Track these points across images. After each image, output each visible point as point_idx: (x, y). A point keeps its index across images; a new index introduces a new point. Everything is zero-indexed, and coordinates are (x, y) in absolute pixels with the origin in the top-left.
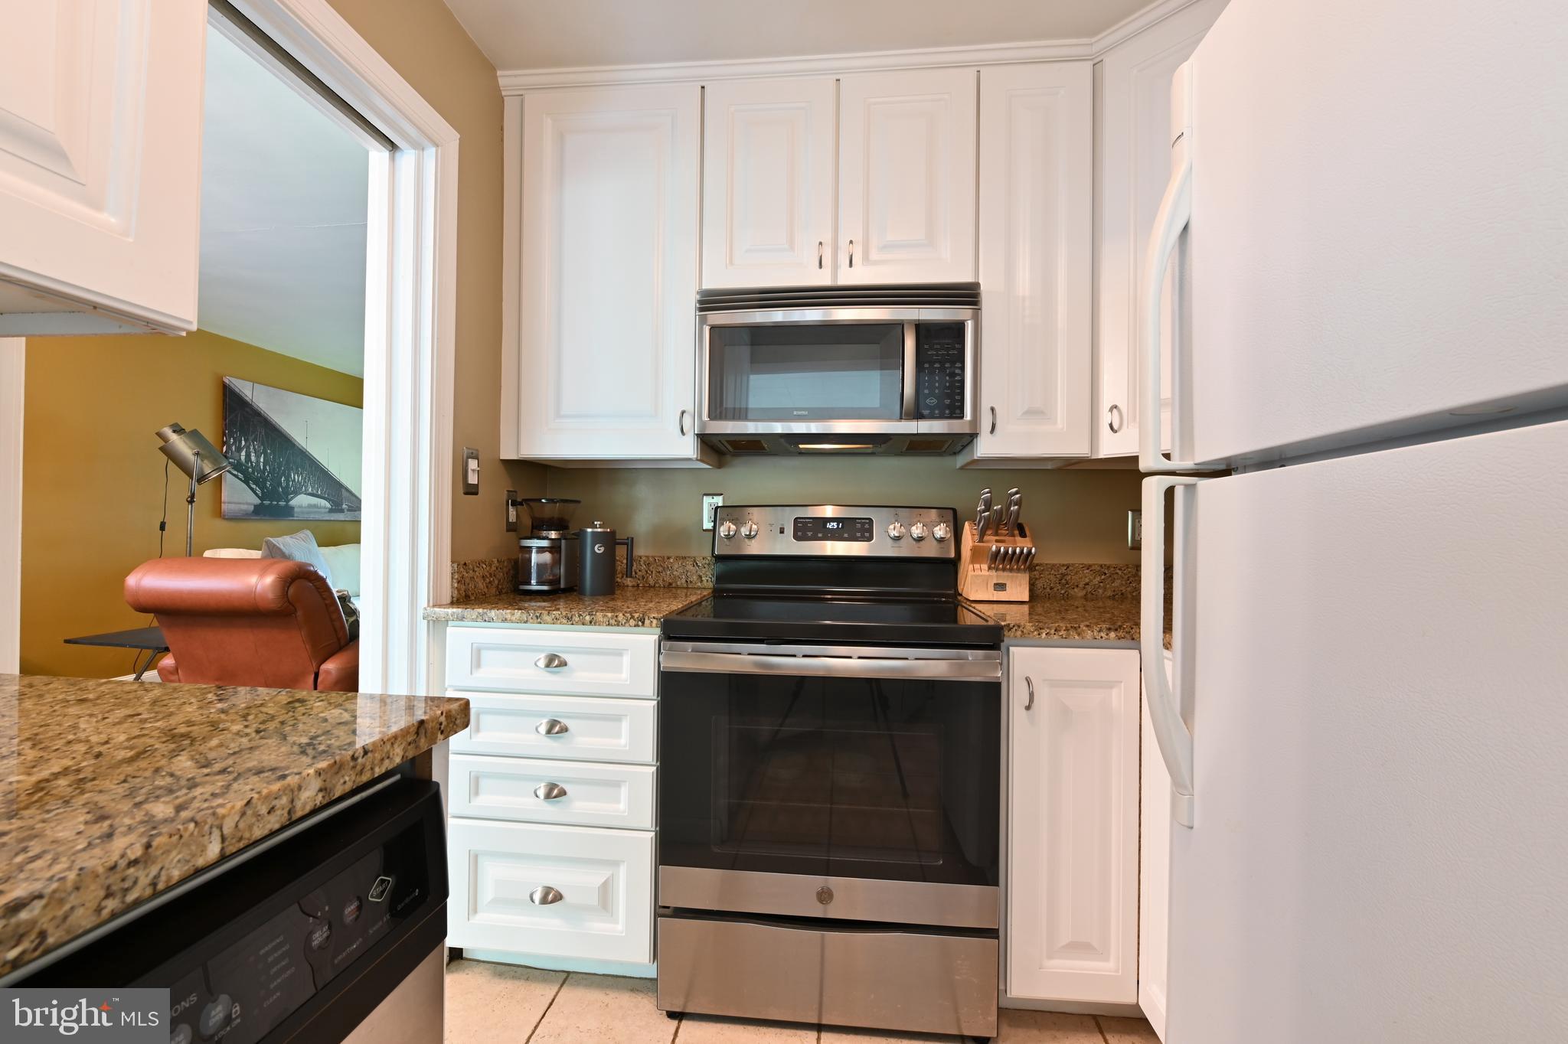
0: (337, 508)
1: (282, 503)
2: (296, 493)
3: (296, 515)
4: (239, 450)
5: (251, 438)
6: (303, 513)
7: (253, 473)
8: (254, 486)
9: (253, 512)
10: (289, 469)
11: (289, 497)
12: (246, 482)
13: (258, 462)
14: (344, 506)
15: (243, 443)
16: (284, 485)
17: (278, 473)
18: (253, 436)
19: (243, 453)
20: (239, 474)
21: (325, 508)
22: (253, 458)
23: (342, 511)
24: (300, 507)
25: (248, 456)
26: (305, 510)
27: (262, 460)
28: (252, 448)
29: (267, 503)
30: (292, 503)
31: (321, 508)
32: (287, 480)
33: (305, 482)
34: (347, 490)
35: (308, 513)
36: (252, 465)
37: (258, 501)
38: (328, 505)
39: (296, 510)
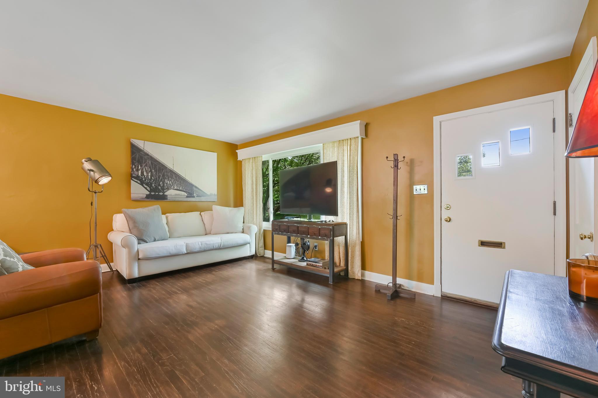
0: (190, 195)
1: (161, 194)
2: (168, 189)
3: (168, 199)
4: (138, 170)
5: (144, 165)
6: (172, 198)
7: (145, 180)
8: (146, 186)
9: (145, 197)
10: (164, 179)
11: (165, 191)
12: (142, 184)
13: (147, 176)
14: (195, 195)
15: (140, 167)
16: (162, 185)
17: (158, 181)
18: (145, 164)
19: (140, 172)
20: (138, 181)
21: (184, 195)
22: (145, 174)
23: (194, 197)
24: (171, 195)
25: (142, 173)
26: (174, 196)
27: (150, 175)
28: (144, 169)
29: (153, 193)
30: (166, 193)
31: (182, 195)
32: (163, 183)
33: (173, 184)
34: (196, 187)
35: (175, 198)
36: (144, 177)
37: (148, 193)
38: (186, 194)
39: (168, 196)
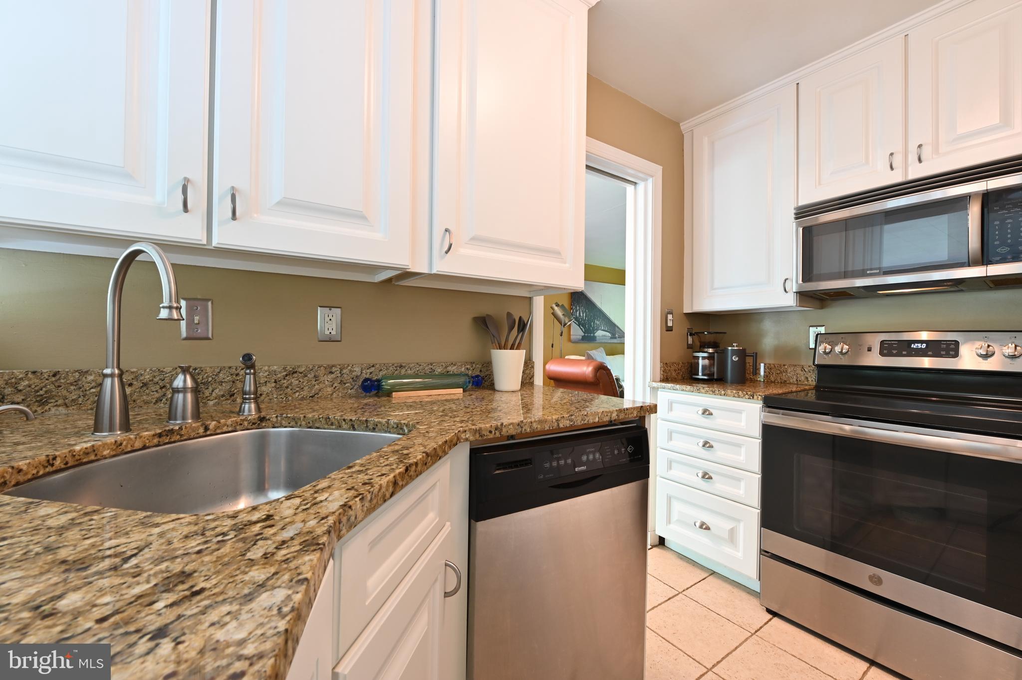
0: (613, 337)
1: (592, 335)
2: (597, 330)
3: (596, 340)
4: (576, 311)
5: (580, 307)
6: (600, 339)
8: (582, 327)
9: (582, 338)
10: (595, 319)
11: (594, 331)
12: (579, 326)
14: (617, 336)
16: (593, 326)
18: (581, 304)
19: (578, 313)
20: (577, 322)
22: (581, 315)
23: (615, 338)
24: (599, 336)
25: (580, 314)
26: (602, 338)
27: (584, 315)
28: (581, 310)
29: (586, 335)
30: (596, 334)
31: (607, 337)
33: (601, 324)
34: (618, 327)
35: (602, 339)
36: (581, 318)
37: (584, 334)
38: (610, 335)
39: (597, 338)
